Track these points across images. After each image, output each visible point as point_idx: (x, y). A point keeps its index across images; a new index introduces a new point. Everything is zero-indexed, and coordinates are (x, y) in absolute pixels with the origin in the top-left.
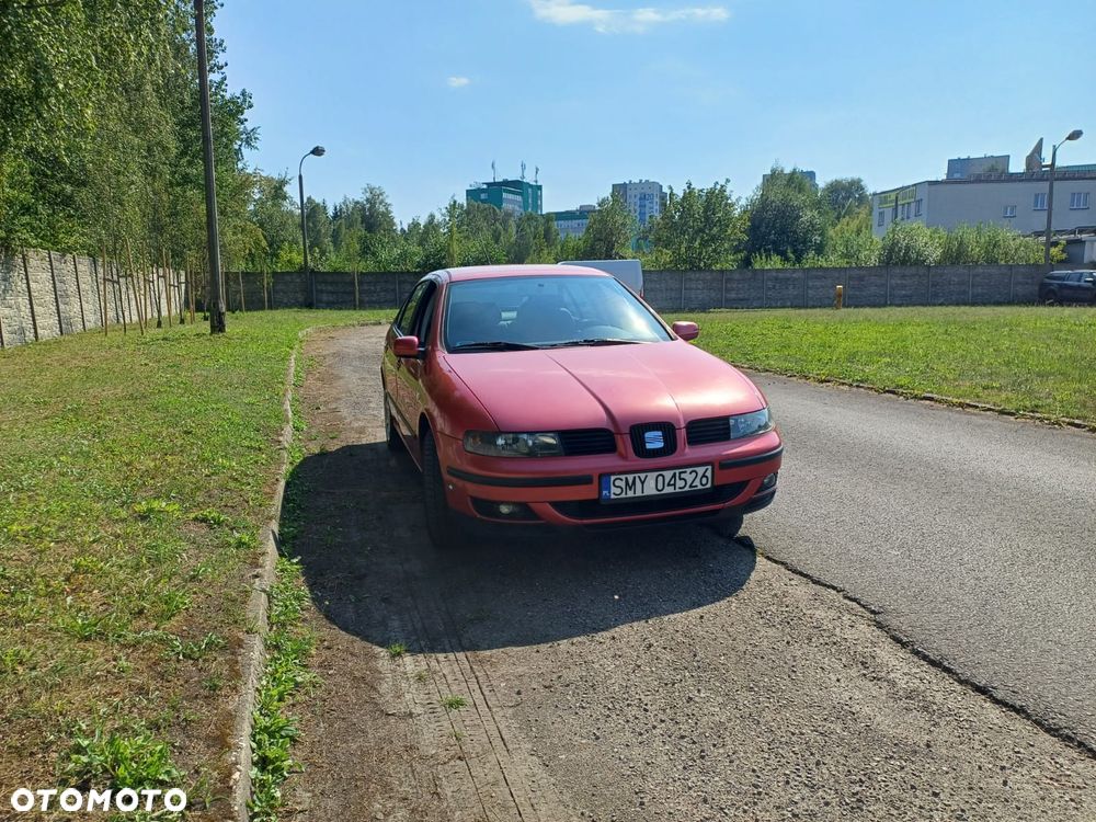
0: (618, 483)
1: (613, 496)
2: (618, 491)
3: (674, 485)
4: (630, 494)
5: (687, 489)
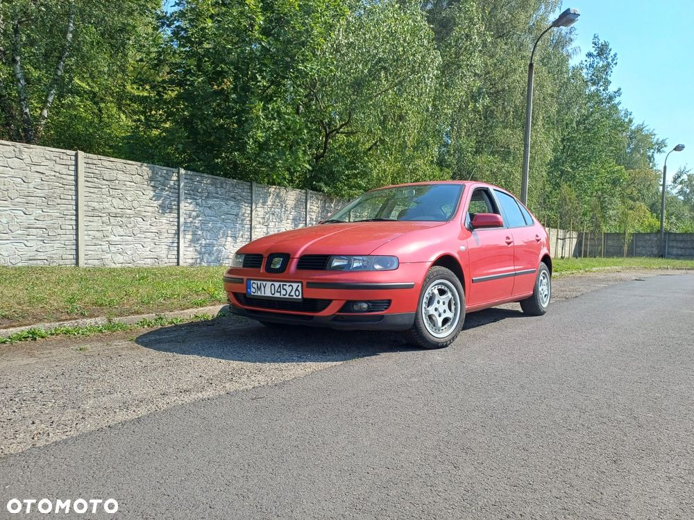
0: (254, 285)
1: (252, 293)
2: (254, 291)
3: (280, 292)
4: (259, 294)
5: (287, 296)
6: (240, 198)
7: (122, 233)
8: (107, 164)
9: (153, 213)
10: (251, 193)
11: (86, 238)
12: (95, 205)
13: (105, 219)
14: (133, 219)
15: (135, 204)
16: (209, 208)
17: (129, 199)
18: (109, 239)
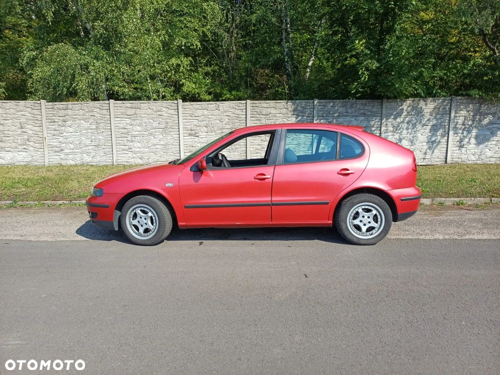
6: (369, 113)
8: (264, 105)
10: (382, 108)
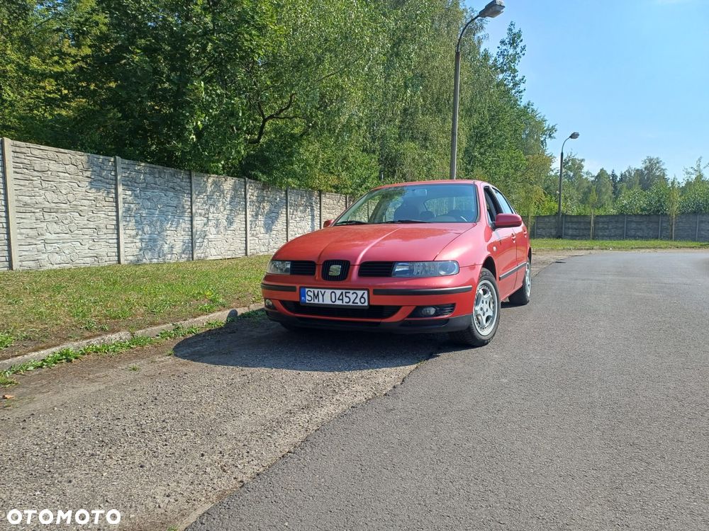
0: (309, 293)
1: (307, 302)
2: (310, 299)
3: (342, 300)
4: (316, 301)
5: (351, 304)
6: (179, 188)
7: (59, 231)
8: (36, 152)
9: (90, 206)
10: (191, 182)
11: (19, 237)
12: (27, 199)
13: (39, 215)
14: (68, 214)
15: (71, 197)
16: (148, 199)
17: (64, 192)
18: (45, 237)
